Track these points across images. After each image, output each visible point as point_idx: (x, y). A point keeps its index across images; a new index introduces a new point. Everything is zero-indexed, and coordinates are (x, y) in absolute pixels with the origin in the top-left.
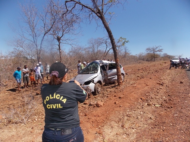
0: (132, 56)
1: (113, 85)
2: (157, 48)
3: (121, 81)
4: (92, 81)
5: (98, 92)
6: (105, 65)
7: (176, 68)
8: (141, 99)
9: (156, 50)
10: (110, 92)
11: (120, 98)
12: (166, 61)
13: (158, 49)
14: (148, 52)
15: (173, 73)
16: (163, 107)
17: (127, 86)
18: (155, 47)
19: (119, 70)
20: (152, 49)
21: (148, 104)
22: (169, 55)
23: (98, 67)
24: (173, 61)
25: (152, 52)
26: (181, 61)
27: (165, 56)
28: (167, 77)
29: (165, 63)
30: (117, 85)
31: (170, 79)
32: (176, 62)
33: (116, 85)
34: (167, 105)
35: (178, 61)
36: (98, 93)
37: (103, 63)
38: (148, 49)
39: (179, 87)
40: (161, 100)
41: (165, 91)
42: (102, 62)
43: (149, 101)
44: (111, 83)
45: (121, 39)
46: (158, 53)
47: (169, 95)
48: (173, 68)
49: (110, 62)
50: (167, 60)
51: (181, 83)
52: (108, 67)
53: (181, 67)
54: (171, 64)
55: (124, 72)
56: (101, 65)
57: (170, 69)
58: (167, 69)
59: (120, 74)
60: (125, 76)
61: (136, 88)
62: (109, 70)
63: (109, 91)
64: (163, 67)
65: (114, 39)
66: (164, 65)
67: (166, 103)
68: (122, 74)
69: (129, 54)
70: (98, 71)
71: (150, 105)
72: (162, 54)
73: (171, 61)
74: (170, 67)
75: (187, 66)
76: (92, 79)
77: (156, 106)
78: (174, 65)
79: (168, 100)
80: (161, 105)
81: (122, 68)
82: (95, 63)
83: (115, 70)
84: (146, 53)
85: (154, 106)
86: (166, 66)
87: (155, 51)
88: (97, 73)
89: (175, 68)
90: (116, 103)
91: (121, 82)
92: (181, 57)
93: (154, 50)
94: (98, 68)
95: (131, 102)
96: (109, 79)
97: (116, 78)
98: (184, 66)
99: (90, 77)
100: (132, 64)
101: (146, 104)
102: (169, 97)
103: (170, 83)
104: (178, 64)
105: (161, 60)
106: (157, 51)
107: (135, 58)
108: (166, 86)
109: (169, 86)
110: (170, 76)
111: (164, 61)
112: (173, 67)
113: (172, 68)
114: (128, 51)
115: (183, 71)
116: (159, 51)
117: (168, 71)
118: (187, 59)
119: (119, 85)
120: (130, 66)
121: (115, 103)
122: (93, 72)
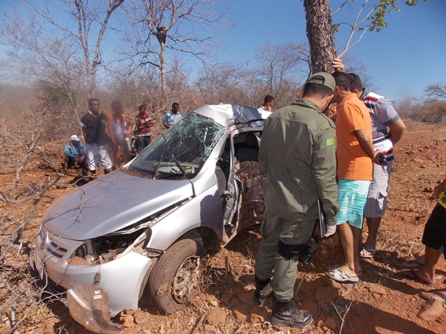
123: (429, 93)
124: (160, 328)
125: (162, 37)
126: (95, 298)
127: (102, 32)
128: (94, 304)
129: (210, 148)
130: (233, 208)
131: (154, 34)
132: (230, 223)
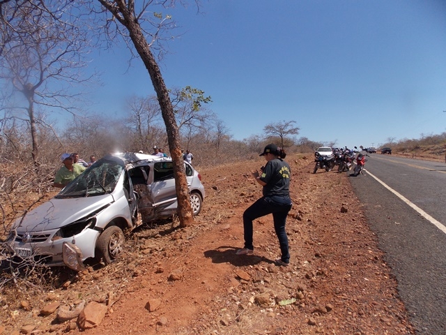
0: (234, 143)
1: (167, 227)
2: (287, 125)
3: (189, 214)
4: (89, 221)
5: (110, 254)
6: (144, 167)
7: (327, 170)
8: (238, 278)
9: (287, 130)
10: (151, 252)
11: (171, 279)
12: (305, 155)
13: (289, 128)
14: (269, 134)
15: (323, 183)
16: (303, 305)
17: (205, 229)
18: (283, 124)
19: (184, 182)
20: (277, 127)
21: (256, 301)
22: (311, 142)
23: (117, 174)
24: (321, 153)
25: (277, 135)
26: (336, 155)
27: (304, 144)
28: (309, 193)
29: (304, 158)
30: (177, 228)
31: (316, 198)
32: (326, 156)
33: (175, 226)
34: (314, 297)
35: (329, 154)
36: (112, 259)
37: (137, 161)
38: (269, 128)
39: (340, 224)
40: (297, 273)
41: (306, 238)
42: (135, 158)
43: (262, 282)
44: (161, 222)
45: (187, 93)
46: (290, 136)
47: (317, 255)
48: (321, 170)
49: (157, 158)
50: (308, 152)
51: (344, 210)
52: (152, 173)
53: (336, 167)
54: (316, 161)
55: (200, 187)
56: (130, 167)
57: (315, 173)
58: (309, 172)
59: (186, 192)
60: (204, 197)
61: (229, 237)
62: (156, 180)
63: (148, 251)
64: (300, 167)
65: (165, 91)
66: (303, 163)
67: (312, 286)
68: (196, 191)
69: (228, 138)
70: (115, 185)
71: (264, 302)
72: (297, 138)
73: (317, 155)
74: (316, 169)
75: (349, 164)
76: (91, 215)
77: (282, 303)
78: (323, 163)
79: (318, 274)
80: (298, 297)
81: (196, 174)
82: (108, 161)
83: (171, 183)
84: (265, 135)
85: (277, 303)
86: (306, 165)
87: (284, 133)
88: (110, 192)
89: (324, 170)
90: (152, 307)
91: (187, 218)
92: (334, 147)
93: (281, 130)
94: (116, 177)
95: (204, 296)
96: (155, 208)
97: (175, 205)
98: (343, 165)
99: (85, 208)
100: (235, 161)
101: (252, 300)
102: (318, 260)
103: (318, 213)
104: (332, 160)
105: (295, 151)
106: (287, 133)
107: (242, 146)
108: (309, 221)
109: (316, 220)
110: (315, 192)
111: (303, 155)
112: (322, 168)
113: (319, 170)
114: (224, 131)
115: (343, 176)
116: (292, 133)
117: (312, 178)
118: (347, 149)
119: (182, 226)
120: (228, 165)
121: (148, 306)
122: (101, 190)
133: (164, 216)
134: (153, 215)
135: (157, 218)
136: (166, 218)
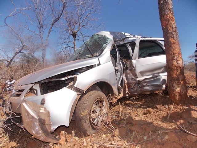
36: (93, 129)
37: (123, 39)
52: (137, 49)
88: (97, 56)
122: (90, 56)
123: (190, 58)
124: (83, 142)
125: (74, 35)
126: (40, 111)
127: (49, 33)
128: (40, 115)
129: (106, 45)
130: (120, 77)
131: (71, 34)
132: (119, 86)
133: (147, 91)
134: (135, 89)
135: (140, 93)
136: (148, 93)
